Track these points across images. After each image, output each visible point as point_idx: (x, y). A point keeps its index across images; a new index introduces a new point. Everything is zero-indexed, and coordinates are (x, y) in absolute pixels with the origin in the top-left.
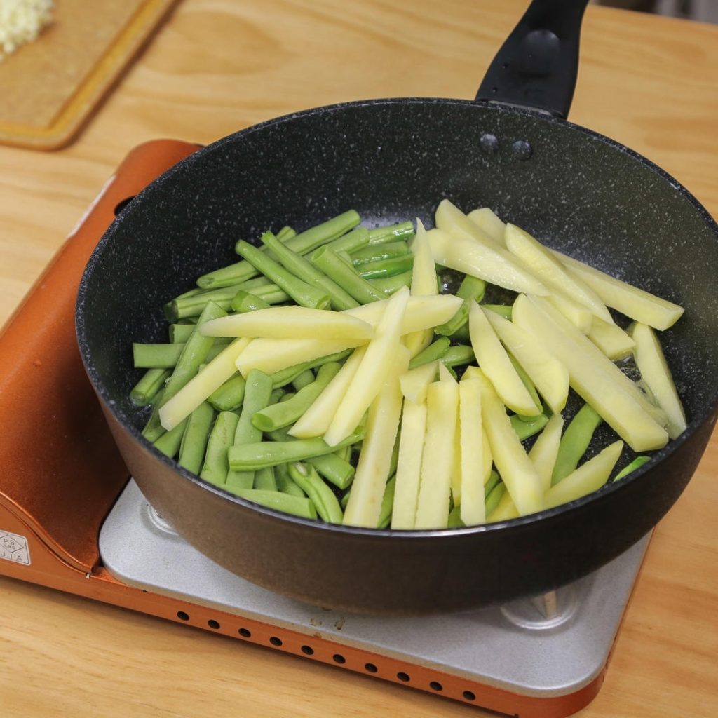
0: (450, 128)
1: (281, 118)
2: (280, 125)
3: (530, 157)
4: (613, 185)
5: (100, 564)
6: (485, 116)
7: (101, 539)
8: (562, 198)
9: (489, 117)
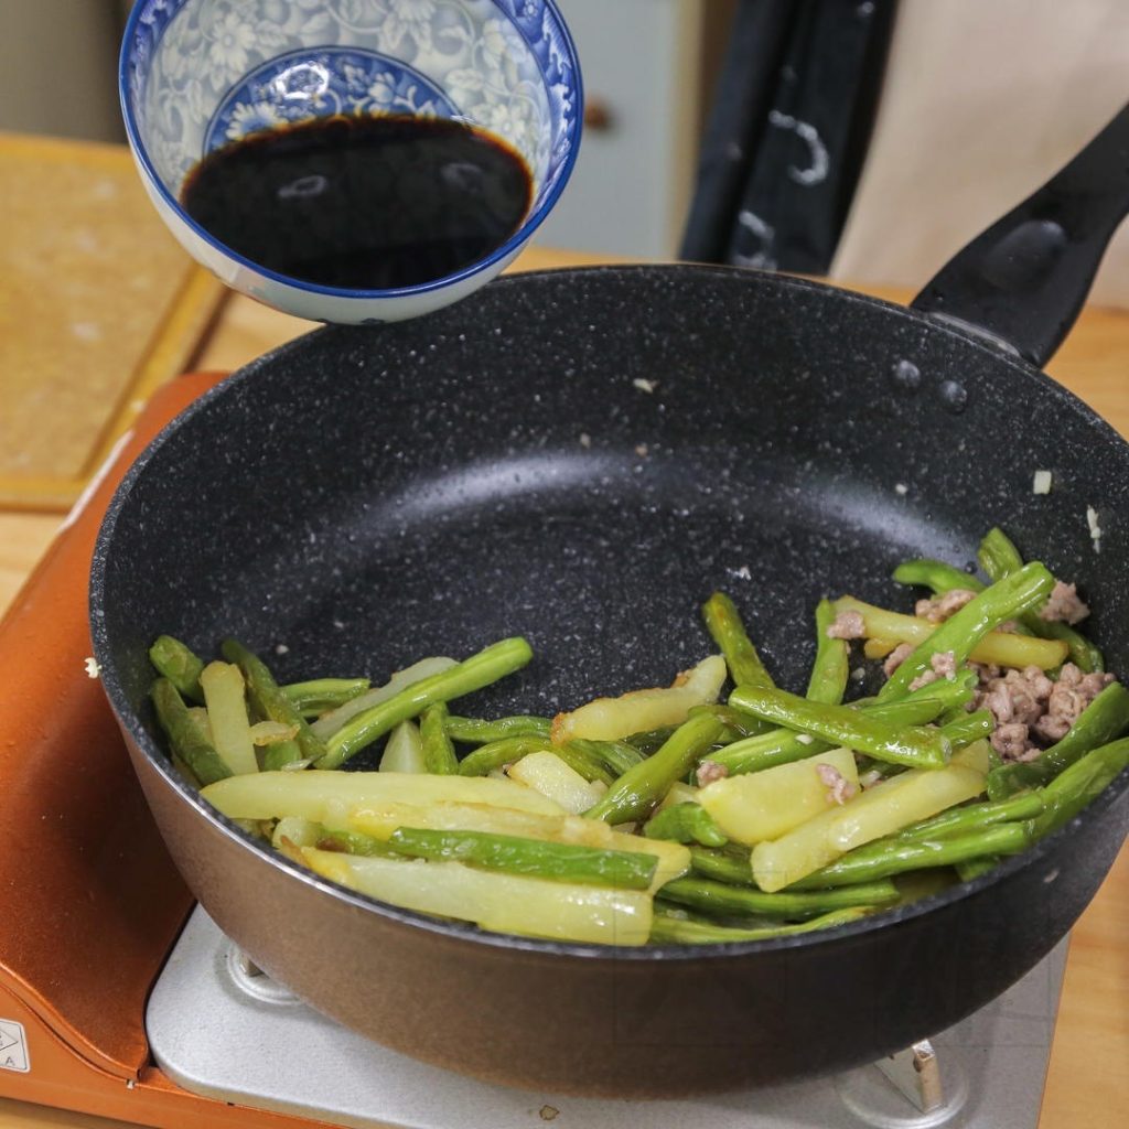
0: (850, 339)
1: (583, 269)
2: (577, 279)
3: (963, 411)
4: (1074, 479)
5: (152, 1061)
6: (903, 330)
7: (152, 1004)
8: (1001, 487)
9: (909, 333)
